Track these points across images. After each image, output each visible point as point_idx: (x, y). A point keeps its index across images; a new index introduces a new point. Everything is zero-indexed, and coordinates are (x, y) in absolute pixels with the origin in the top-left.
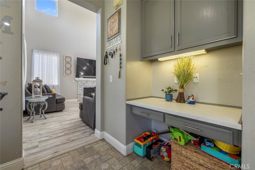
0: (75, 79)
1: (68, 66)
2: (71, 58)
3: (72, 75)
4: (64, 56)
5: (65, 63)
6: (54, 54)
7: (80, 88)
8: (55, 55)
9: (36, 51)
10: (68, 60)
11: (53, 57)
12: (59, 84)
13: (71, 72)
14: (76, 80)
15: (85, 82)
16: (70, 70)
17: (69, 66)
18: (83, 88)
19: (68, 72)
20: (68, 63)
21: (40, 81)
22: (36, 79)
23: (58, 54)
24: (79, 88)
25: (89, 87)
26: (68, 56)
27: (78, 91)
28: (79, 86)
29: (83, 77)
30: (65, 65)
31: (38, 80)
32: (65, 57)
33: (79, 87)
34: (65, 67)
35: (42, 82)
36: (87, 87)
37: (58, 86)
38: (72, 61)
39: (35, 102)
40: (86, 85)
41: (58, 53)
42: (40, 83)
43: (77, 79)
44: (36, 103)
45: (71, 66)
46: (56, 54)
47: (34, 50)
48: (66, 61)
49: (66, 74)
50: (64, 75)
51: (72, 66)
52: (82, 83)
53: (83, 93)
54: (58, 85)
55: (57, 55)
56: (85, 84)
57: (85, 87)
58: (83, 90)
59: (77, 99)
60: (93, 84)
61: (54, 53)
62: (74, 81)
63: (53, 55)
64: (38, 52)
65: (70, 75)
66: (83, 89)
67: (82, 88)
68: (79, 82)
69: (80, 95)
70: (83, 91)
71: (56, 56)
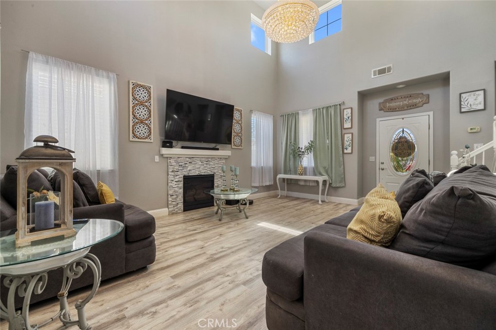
0: (159, 151)
1: (142, 112)
2: (148, 89)
3: (152, 141)
4: (129, 82)
5: (131, 103)
6: (98, 75)
7: (174, 176)
8: (103, 76)
9: (40, 57)
10: (142, 95)
11: (96, 84)
12: (117, 168)
13: (150, 131)
14: (162, 155)
15: (187, 159)
16: (146, 124)
17: (144, 112)
18: (182, 176)
19: (142, 130)
20: (141, 104)
21: (66, 156)
22: (42, 144)
23: (111, 75)
24: (171, 178)
25: (197, 173)
26: (142, 84)
27: (169, 184)
28: (172, 171)
29: (180, 146)
30: (133, 111)
31: (49, 151)
32: (131, 86)
33: (173, 174)
34: (131, 116)
35: (71, 158)
36: (193, 173)
37: (112, 172)
38: (152, 98)
39: (37, 274)
40: (189, 169)
41: (112, 71)
42: (61, 164)
43: (165, 151)
44: (40, 280)
45: (150, 113)
46: (105, 74)
47: (32, 55)
48: (135, 99)
49: (135, 136)
50: (131, 139)
51: (152, 113)
52: (180, 164)
53: (181, 191)
54: (112, 170)
55: (108, 77)
56: (187, 165)
57: (186, 174)
58: (182, 183)
59: (167, 209)
60: (205, 165)
61: (101, 71)
62: (157, 158)
63: (96, 78)
64: (47, 62)
65: (146, 140)
66: (182, 179)
67: (180, 177)
68: (172, 161)
69: (175, 197)
70: (181, 185)
71: (106, 81)
